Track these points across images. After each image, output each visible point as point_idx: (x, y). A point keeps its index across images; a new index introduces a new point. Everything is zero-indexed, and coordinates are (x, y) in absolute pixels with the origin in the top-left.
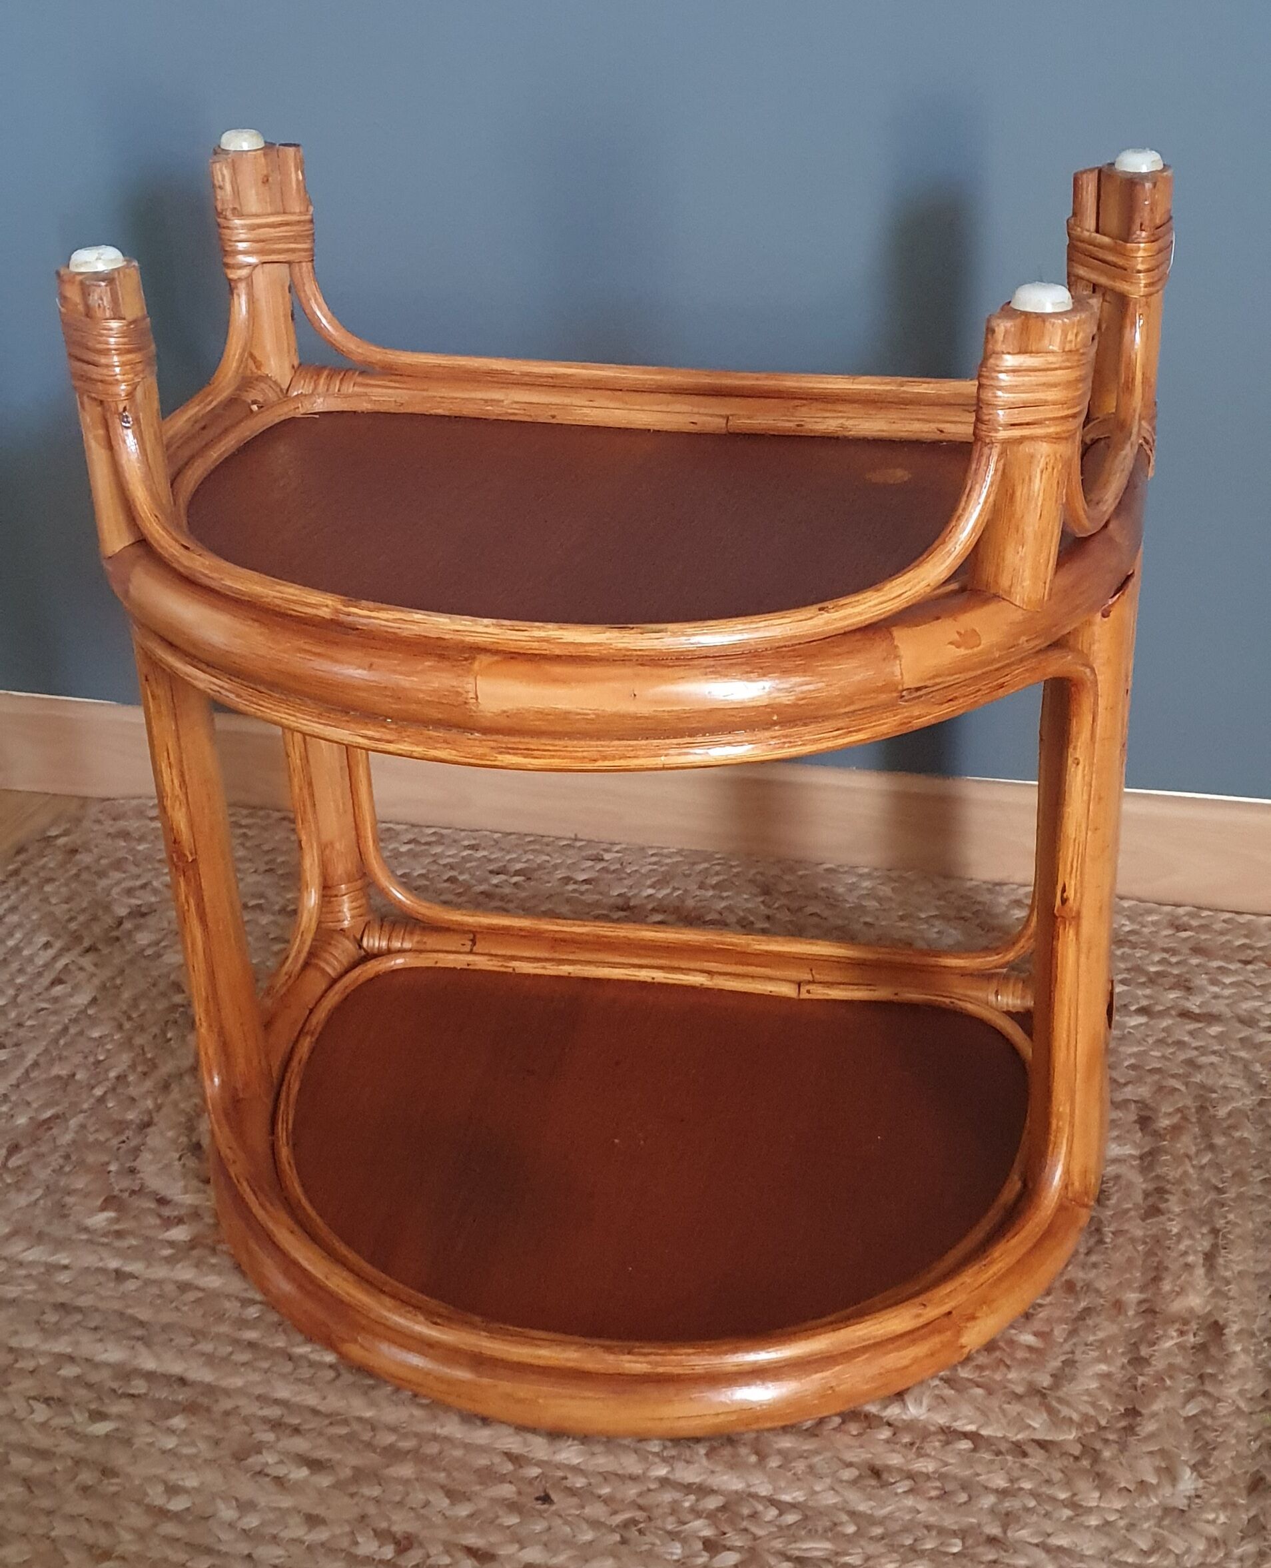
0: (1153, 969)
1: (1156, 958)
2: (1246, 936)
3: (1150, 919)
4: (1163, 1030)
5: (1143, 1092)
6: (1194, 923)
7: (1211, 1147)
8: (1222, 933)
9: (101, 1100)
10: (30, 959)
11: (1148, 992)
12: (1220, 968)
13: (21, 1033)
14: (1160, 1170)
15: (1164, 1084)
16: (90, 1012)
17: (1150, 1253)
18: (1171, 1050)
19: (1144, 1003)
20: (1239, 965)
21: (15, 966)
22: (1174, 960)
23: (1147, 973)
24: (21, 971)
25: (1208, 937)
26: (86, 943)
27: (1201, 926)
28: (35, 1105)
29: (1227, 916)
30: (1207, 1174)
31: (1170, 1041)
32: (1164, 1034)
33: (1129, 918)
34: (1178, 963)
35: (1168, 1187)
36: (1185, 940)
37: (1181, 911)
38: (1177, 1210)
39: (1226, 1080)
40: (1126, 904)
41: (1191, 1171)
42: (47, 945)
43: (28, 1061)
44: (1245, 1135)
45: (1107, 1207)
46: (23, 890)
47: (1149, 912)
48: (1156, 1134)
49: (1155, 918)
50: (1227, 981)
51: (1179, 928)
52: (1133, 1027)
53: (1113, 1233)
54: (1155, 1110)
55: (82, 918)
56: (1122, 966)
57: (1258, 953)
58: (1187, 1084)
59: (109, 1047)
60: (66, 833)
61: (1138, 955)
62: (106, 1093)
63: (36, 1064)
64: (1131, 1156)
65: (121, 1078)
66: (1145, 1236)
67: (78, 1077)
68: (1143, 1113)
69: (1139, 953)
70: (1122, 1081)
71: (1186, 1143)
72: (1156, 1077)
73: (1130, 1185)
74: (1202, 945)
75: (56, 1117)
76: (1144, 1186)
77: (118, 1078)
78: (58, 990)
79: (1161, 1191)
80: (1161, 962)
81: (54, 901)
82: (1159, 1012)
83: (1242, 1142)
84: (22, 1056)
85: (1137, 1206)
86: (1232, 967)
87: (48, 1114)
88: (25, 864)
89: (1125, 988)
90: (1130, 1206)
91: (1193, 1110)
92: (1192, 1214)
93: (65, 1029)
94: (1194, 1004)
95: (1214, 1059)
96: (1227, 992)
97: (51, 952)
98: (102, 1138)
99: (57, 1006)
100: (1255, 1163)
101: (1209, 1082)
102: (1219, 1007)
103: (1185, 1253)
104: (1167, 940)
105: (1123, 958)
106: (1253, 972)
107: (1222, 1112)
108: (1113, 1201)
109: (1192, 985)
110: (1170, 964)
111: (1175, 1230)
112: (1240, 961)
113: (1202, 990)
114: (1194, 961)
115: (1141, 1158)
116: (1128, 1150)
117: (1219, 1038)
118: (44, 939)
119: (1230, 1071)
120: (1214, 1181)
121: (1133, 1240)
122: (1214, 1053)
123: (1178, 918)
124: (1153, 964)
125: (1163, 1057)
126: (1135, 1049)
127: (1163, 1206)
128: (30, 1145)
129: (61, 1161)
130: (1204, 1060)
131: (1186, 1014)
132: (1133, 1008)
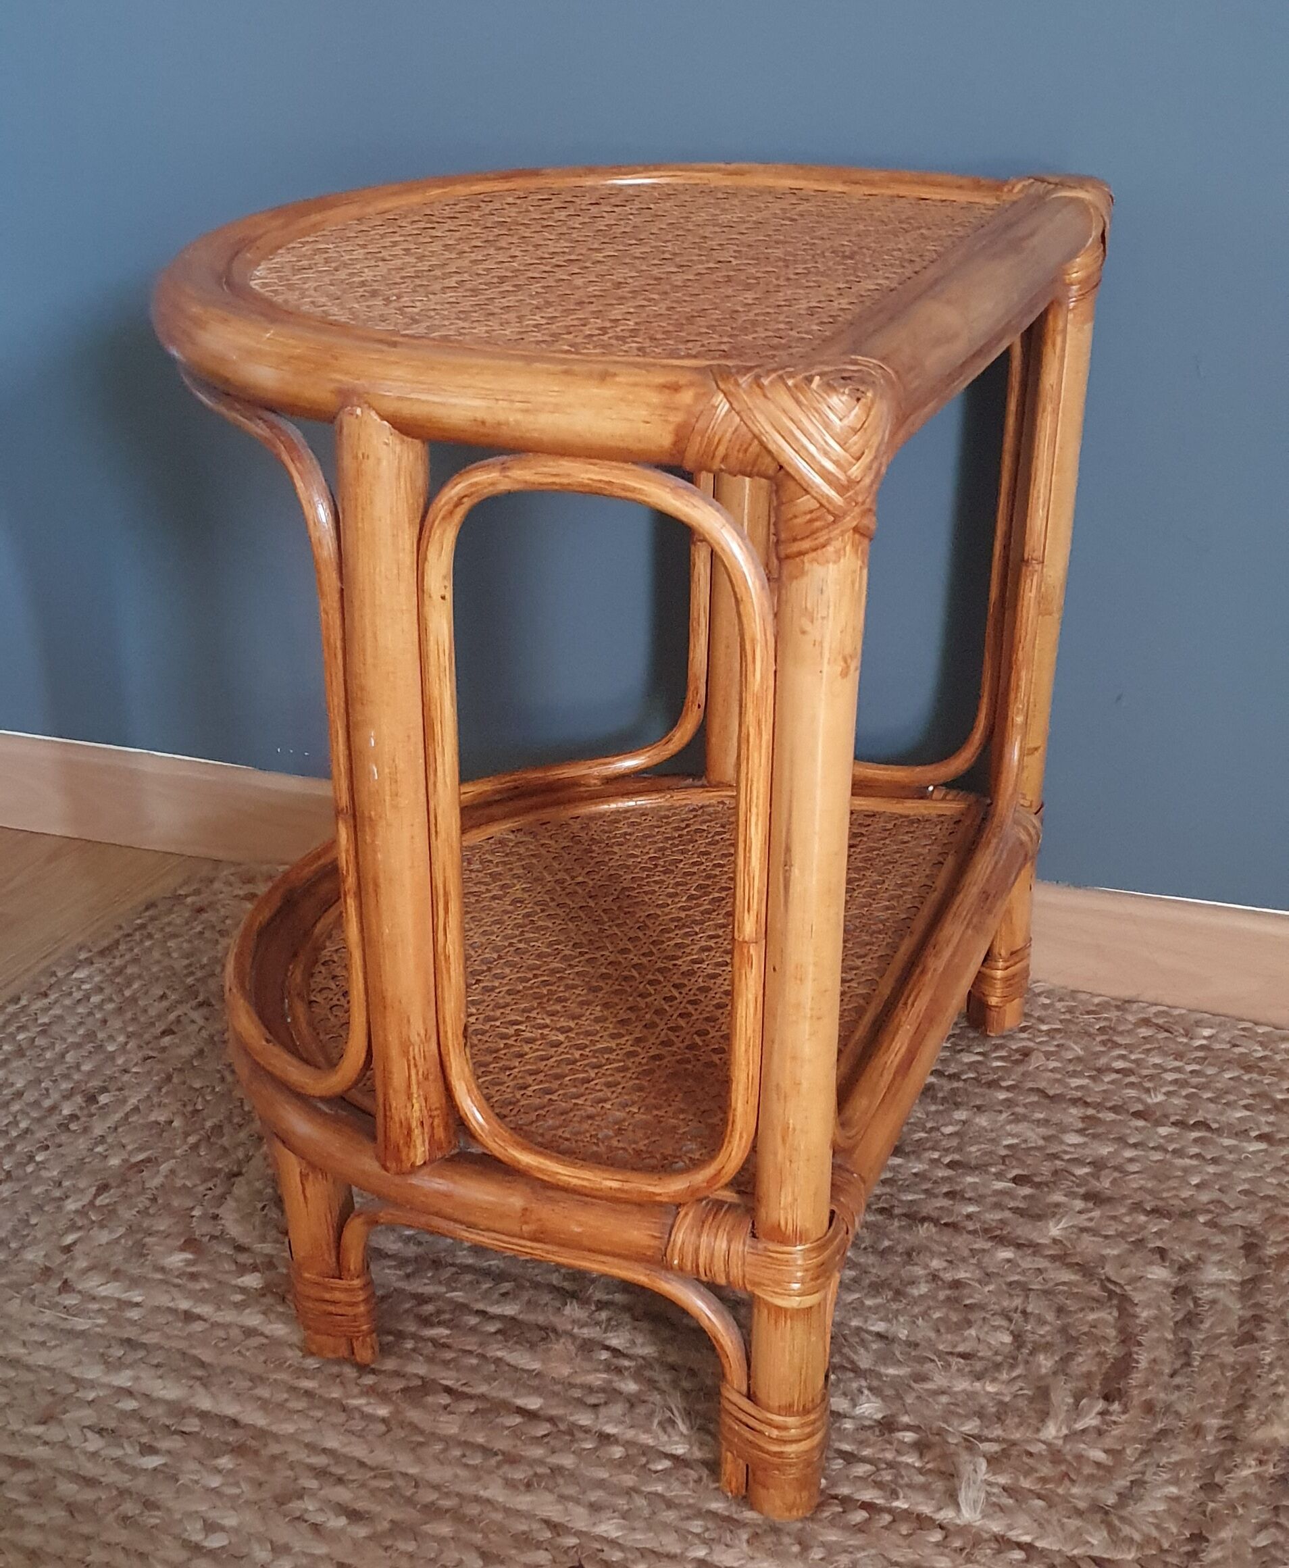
0: (1279, 1097)
5: (1254, 1218)
9: (194, 1147)
10: (145, 1010)
11: (1272, 1118)
14: (1261, 1299)
15: (1276, 1211)
16: (195, 1063)
17: (1239, 1380)
19: (1267, 1129)
21: (129, 1014)
23: (1273, 1100)
24: (134, 1020)
26: (201, 998)
33: (1261, 1044)
35: (1267, 1316)
38: (1273, 1338)
40: (1260, 1030)
42: (163, 997)
45: (1198, 1329)
46: (148, 943)
48: (1260, 1261)
52: (1251, 1153)
53: (1202, 1357)
54: (1264, 1238)
55: (200, 974)
56: (1248, 1091)
60: (197, 892)
61: (1266, 1081)
62: (199, 1141)
63: (136, 1109)
64: (1231, 1281)
65: (217, 1128)
66: (1236, 1362)
68: (1250, 1240)
70: (1232, 1206)
72: (1269, 1205)
73: (1227, 1310)
75: (148, 1161)
76: (1241, 1313)
77: (213, 1127)
78: (167, 1040)
79: (1258, 1320)
81: (175, 955)
84: (124, 1101)
85: (1230, 1333)
88: (151, 919)
89: (1248, 1113)
90: (1224, 1331)
97: (165, 1004)
103: (1276, 1383)
105: (1250, 1083)
108: (1206, 1325)
111: (1268, 1359)
115: (1243, 1283)
116: (1229, 1275)
121: (1222, 1366)
124: (1281, 1091)
125: (1279, 1185)
126: (1250, 1175)
127: (1258, 1334)
129: (147, 1203)
132: (1253, 1134)
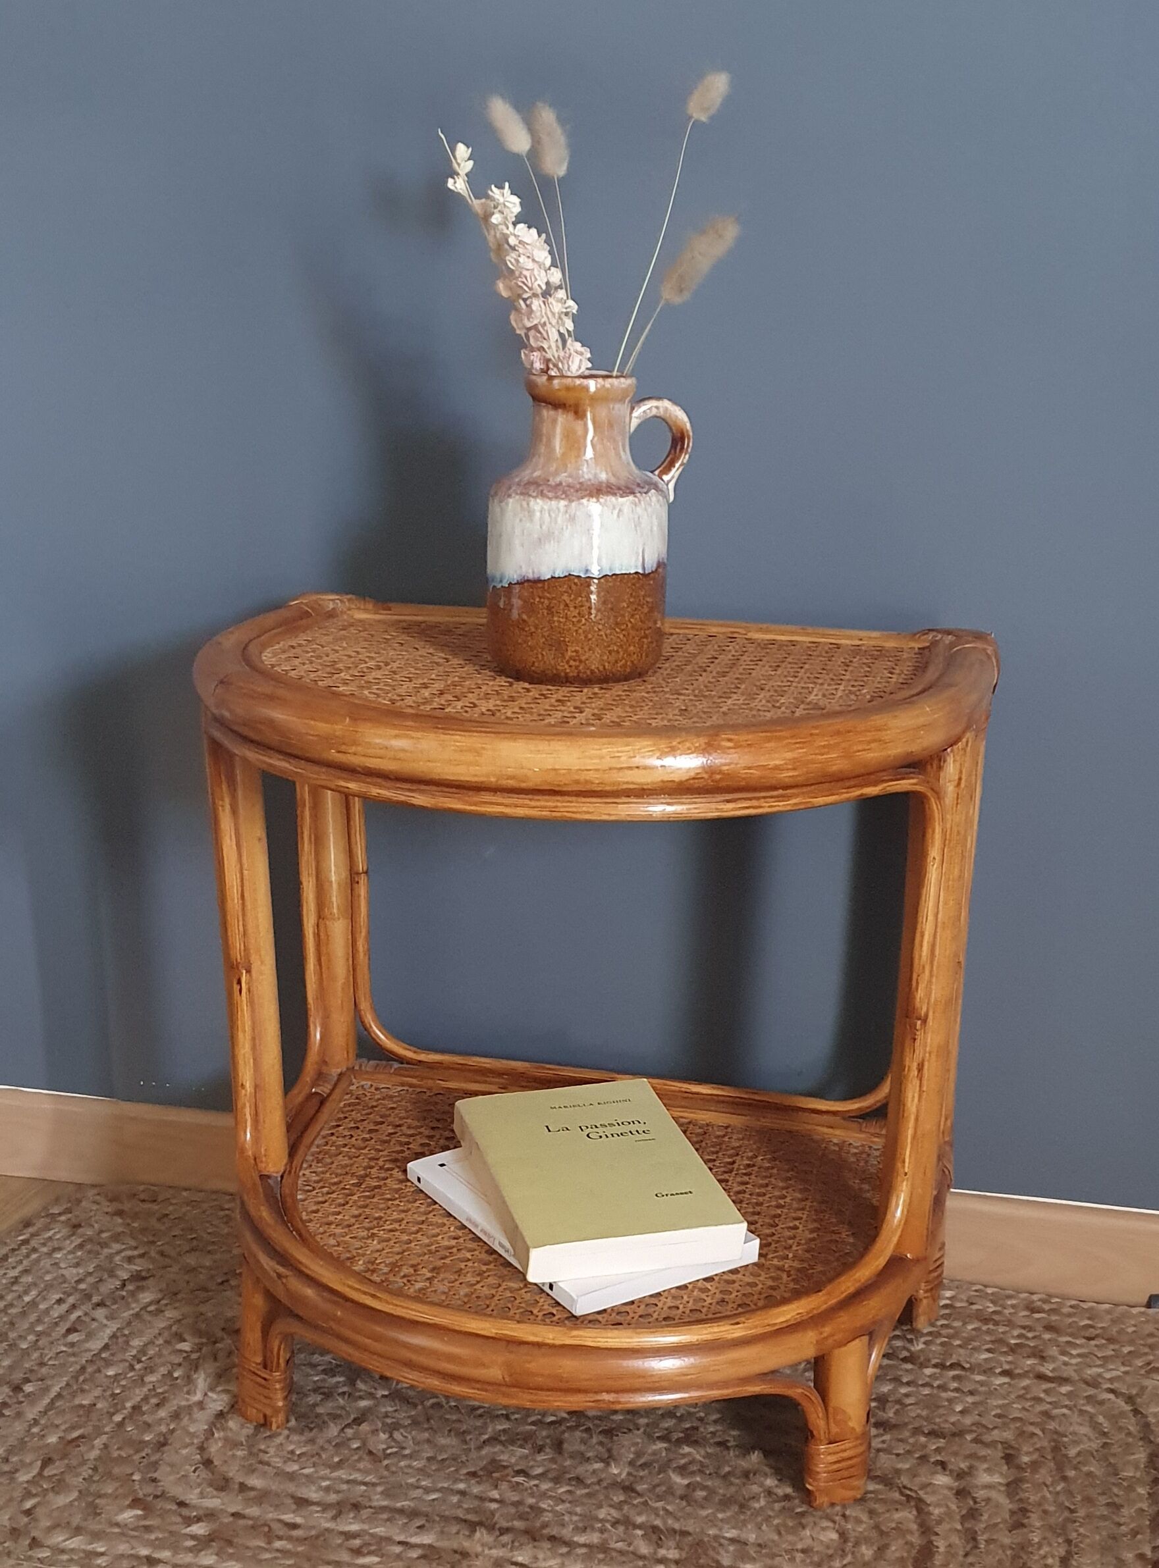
0: (1013, 1342)
1: (1016, 1333)
2: (1089, 1319)
3: (1009, 1302)
4: (1024, 1388)
5: (1008, 1435)
6: (1046, 1307)
7: (1065, 1478)
8: (1069, 1315)
9: (121, 1425)
10: (47, 1311)
11: (1010, 1358)
12: (1068, 1342)
13: (44, 1370)
14: (1022, 1495)
15: (1025, 1429)
16: (103, 1355)
17: (1016, 1557)
18: (1029, 1404)
19: (1006, 1367)
20: (1084, 1341)
21: (33, 1317)
22: (1030, 1335)
23: (1008, 1345)
24: (39, 1321)
25: (1057, 1318)
26: (95, 1299)
27: (1051, 1310)
28: (63, 1427)
29: (1073, 1302)
30: (1062, 1498)
31: (1028, 1396)
32: (1023, 1392)
33: (992, 1302)
34: (1034, 1337)
35: (1029, 1507)
36: (1038, 1319)
37: (1035, 1297)
38: (1038, 1524)
39: (1076, 1428)
40: (989, 1291)
41: (1048, 1495)
42: (60, 1301)
43: (53, 1394)
44: (1092, 1469)
45: (980, 1521)
46: (34, 1256)
47: (1009, 1297)
48: (1019, 1468)
49: (1014, 1302)
50: (1074, 1352)
51: (1034, 1310)
52: (999, 1385)
53: (986, 1541)
54: (1018, 1450)
55: (91, 1280)
56: (988, 1338)
57: (1099, 1331)
58: (1043, 1431)
59: (123, 1383)
60: (68, 1211)
61: (1000, 1330)
62: (124, 1419)
63: (59, 1396)
64: (1000, 1484)
65: (136, 1408)
66: (1012, 1543)
67: (99, 1406)
68: (1008, 1452)
69: (1001, 1329)
70: (991, 1427)
71: (1043, 1475)
72: (1018, 1425)
73: (998, 1506)
74: (1053, 1324)
75: (82, 1437)
76: (1010, 1506)
77: (134, 1408)
78: (75, 1337)
79: (1024, 1511)
80: (1019, 1336)
81: (62, 1265)
82: (1019, 1374)
83: (1089, 1474)
84: (47, 1389)
85: (1005, 1521)
86: (1078, 1342)
87: (75, 1434)
88: (33, 1235)
89: (991, 1355)
90: (999, 1520)
91: (1049, 1450)
92: (1051, 1528)
93: (83, 1368)
94: (1047, 1369)
95: (1065, 1411)
96: (1074, 1361)
97: (64, 1307)
98: (124, 1454)
99: (75, 1349)
100: (1100, 1491)
101: (1060, 1429)
102: (1069, 1372)
103: (1045, 1557)
104: (1023, 1319)
105: (988, 1332)
106: (1096, 1346)
107: (1072, 1452)
108: (985, 1517)
109: (1044, 1355)
110: (1027, 1338)
111: (1036, 1540)
112: (1084, 1338)
113: (1054, 1359)
114: (1047, 1336)
115: (1008, 1485)
116: (997, 1479)
117: (1069, 1395)
118: (57, 1297)
119: (1079, 1420)
120: (1067, 1504)
121: (1003, 1547)
122: (1066, 1406)
123: (1033, 1302)
124: (1013, 1337)
125: (1024, 1409)
126: (1000, 1402)
127: (1025, 1521)
128: (62, 1459)
129: (90, 1471)
130: (1056, 1412)
131: (1041, 1377)
132: (998, 1371)
